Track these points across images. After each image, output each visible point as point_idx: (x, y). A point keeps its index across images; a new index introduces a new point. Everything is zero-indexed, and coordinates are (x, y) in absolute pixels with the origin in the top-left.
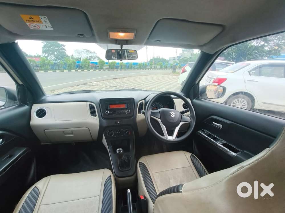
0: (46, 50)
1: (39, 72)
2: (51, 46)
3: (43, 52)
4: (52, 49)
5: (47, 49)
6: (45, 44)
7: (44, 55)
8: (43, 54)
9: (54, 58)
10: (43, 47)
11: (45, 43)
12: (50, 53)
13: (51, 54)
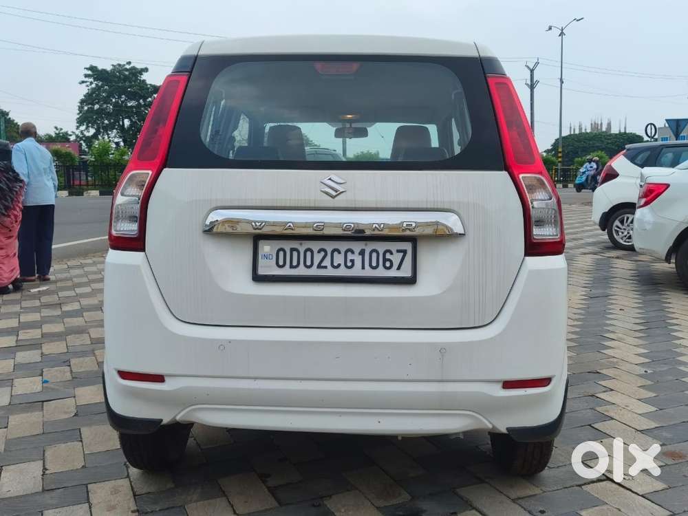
0: (91, 110)
1: (82, 195)
2: (110, 95)
3: (80, 122)
4: (116, 105)
5: (97, 107)
6: (90, 88)
7: (82, 132)
8: (78, 128)
9: (117, 144)
10: (82, 102)
11: (91, 83)
12: (106, 122)
13: (107, 129)
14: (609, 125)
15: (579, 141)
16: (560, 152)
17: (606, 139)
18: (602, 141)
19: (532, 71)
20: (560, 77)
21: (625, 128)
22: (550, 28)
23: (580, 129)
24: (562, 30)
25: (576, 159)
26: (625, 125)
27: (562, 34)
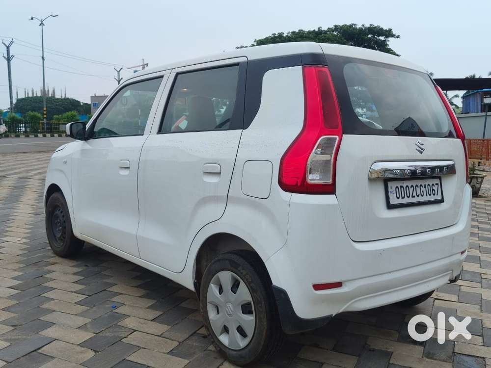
14: (54, 91)
15: (36, 102)
16: (45, 111)
17: (55, 102)
18: (53, 103)
19: (8, 48)
20: (42, 56)
21: (65, 95)
22: (32, 19)
23: (33, 93)
24: (42, 21)
25: (55, 116)
26: (65, 92)
27: (42, 24)
